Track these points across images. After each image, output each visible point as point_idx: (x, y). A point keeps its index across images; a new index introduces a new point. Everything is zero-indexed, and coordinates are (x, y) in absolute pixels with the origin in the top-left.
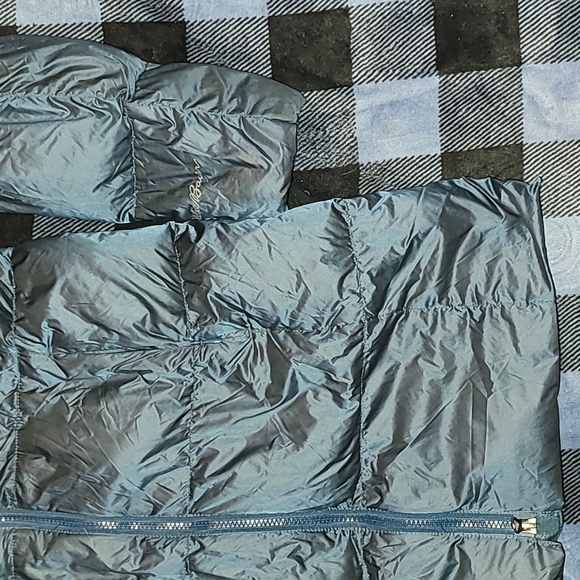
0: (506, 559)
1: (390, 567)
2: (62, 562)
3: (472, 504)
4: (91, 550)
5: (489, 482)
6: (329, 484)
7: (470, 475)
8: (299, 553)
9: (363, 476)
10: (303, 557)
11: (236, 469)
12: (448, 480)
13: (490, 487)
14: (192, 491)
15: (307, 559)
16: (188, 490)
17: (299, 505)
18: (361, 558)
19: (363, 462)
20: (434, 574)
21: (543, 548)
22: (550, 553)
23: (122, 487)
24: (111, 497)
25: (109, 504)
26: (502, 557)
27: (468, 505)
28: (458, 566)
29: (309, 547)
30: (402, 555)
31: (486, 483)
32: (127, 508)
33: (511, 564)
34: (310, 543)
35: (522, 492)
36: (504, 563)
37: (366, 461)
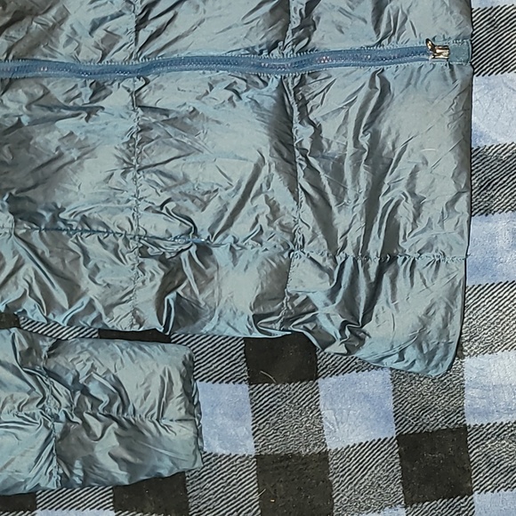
0: (421, 79)
1: (318, 100)
2: (19, 102)
3: (390, 38)
4: (45, 88)
5: (406, 12)
6: (261, 23)
7: (388, 6)
8: (235, 87)
9: (292, 23)
10: (239, 91)
11: (177, 9)
12: (369, 19)
13: (406, 19)
14: (137, 35)
15: (242, 92)
16: (133, 35)
17: (234, 44)
18: (291, 99)
19: (292, 9)
20: (358, 99)
21: (455, 67)
22: (461, 69)
23: (72, 28)
24: (63, 39)
25: (61, 46)
26: (418, 78)
27: (387, 40)
28: (378, 93)
29: (244, 83)
30: (328, 86)
31: (403, 13)
32: (78, 53)
33: (426, 82)
34: (246, 81)
35: (435, 19)
36: (420, 82)
37: (295, 9)
